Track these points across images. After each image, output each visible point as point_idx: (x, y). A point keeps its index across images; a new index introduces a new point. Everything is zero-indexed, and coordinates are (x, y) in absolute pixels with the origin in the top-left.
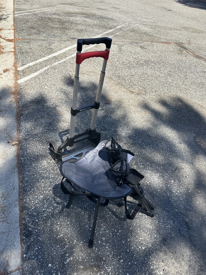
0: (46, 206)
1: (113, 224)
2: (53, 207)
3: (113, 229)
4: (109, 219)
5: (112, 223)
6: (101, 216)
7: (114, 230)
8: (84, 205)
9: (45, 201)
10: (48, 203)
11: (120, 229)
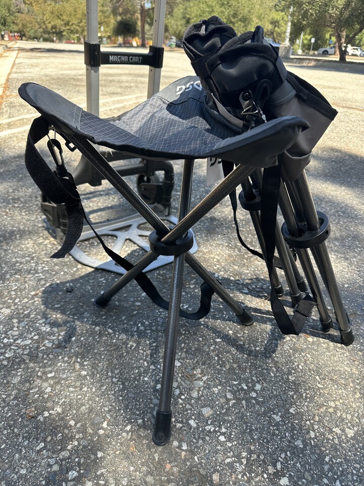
0: (17, 333)
1: (232, 369)
2: (38, 334)
3: (235, 383)
4: (218, 356)
5: (228, 367)
6: (190, 349)
7: (240, 384)
8: (135, 324)
9: (15, 321)
10: (22, 324)
11: (258, 382)
